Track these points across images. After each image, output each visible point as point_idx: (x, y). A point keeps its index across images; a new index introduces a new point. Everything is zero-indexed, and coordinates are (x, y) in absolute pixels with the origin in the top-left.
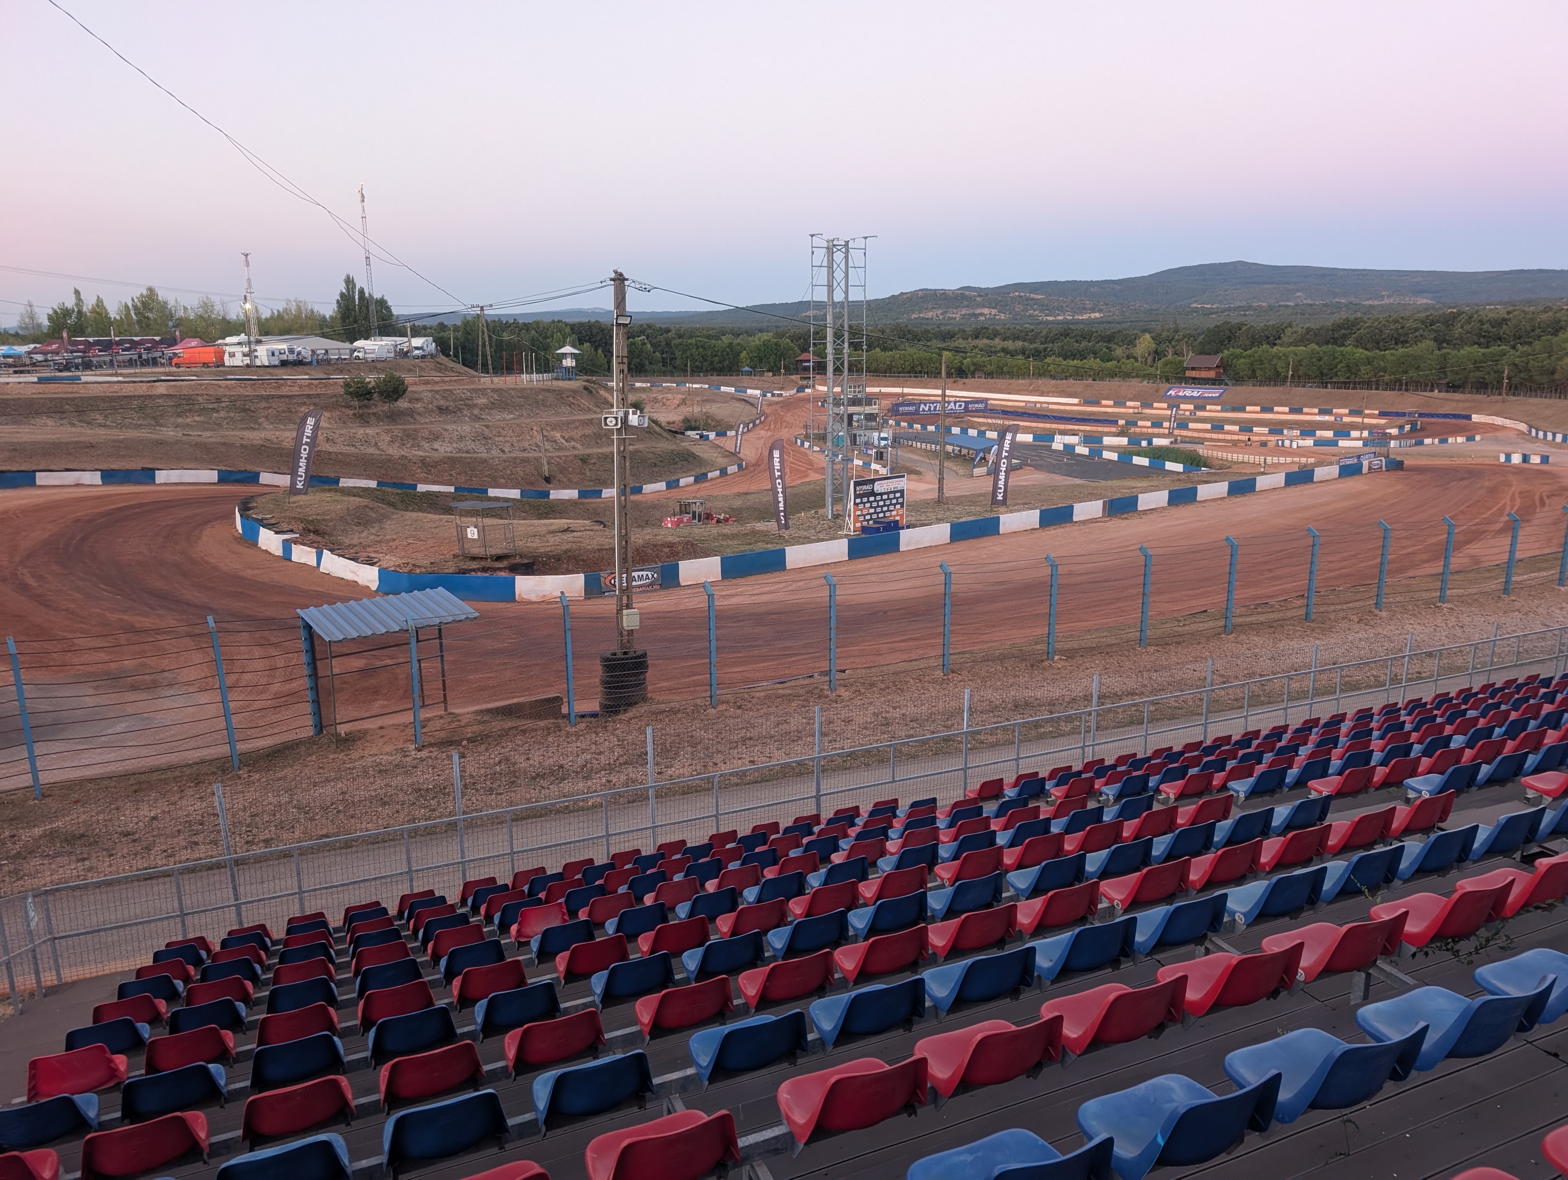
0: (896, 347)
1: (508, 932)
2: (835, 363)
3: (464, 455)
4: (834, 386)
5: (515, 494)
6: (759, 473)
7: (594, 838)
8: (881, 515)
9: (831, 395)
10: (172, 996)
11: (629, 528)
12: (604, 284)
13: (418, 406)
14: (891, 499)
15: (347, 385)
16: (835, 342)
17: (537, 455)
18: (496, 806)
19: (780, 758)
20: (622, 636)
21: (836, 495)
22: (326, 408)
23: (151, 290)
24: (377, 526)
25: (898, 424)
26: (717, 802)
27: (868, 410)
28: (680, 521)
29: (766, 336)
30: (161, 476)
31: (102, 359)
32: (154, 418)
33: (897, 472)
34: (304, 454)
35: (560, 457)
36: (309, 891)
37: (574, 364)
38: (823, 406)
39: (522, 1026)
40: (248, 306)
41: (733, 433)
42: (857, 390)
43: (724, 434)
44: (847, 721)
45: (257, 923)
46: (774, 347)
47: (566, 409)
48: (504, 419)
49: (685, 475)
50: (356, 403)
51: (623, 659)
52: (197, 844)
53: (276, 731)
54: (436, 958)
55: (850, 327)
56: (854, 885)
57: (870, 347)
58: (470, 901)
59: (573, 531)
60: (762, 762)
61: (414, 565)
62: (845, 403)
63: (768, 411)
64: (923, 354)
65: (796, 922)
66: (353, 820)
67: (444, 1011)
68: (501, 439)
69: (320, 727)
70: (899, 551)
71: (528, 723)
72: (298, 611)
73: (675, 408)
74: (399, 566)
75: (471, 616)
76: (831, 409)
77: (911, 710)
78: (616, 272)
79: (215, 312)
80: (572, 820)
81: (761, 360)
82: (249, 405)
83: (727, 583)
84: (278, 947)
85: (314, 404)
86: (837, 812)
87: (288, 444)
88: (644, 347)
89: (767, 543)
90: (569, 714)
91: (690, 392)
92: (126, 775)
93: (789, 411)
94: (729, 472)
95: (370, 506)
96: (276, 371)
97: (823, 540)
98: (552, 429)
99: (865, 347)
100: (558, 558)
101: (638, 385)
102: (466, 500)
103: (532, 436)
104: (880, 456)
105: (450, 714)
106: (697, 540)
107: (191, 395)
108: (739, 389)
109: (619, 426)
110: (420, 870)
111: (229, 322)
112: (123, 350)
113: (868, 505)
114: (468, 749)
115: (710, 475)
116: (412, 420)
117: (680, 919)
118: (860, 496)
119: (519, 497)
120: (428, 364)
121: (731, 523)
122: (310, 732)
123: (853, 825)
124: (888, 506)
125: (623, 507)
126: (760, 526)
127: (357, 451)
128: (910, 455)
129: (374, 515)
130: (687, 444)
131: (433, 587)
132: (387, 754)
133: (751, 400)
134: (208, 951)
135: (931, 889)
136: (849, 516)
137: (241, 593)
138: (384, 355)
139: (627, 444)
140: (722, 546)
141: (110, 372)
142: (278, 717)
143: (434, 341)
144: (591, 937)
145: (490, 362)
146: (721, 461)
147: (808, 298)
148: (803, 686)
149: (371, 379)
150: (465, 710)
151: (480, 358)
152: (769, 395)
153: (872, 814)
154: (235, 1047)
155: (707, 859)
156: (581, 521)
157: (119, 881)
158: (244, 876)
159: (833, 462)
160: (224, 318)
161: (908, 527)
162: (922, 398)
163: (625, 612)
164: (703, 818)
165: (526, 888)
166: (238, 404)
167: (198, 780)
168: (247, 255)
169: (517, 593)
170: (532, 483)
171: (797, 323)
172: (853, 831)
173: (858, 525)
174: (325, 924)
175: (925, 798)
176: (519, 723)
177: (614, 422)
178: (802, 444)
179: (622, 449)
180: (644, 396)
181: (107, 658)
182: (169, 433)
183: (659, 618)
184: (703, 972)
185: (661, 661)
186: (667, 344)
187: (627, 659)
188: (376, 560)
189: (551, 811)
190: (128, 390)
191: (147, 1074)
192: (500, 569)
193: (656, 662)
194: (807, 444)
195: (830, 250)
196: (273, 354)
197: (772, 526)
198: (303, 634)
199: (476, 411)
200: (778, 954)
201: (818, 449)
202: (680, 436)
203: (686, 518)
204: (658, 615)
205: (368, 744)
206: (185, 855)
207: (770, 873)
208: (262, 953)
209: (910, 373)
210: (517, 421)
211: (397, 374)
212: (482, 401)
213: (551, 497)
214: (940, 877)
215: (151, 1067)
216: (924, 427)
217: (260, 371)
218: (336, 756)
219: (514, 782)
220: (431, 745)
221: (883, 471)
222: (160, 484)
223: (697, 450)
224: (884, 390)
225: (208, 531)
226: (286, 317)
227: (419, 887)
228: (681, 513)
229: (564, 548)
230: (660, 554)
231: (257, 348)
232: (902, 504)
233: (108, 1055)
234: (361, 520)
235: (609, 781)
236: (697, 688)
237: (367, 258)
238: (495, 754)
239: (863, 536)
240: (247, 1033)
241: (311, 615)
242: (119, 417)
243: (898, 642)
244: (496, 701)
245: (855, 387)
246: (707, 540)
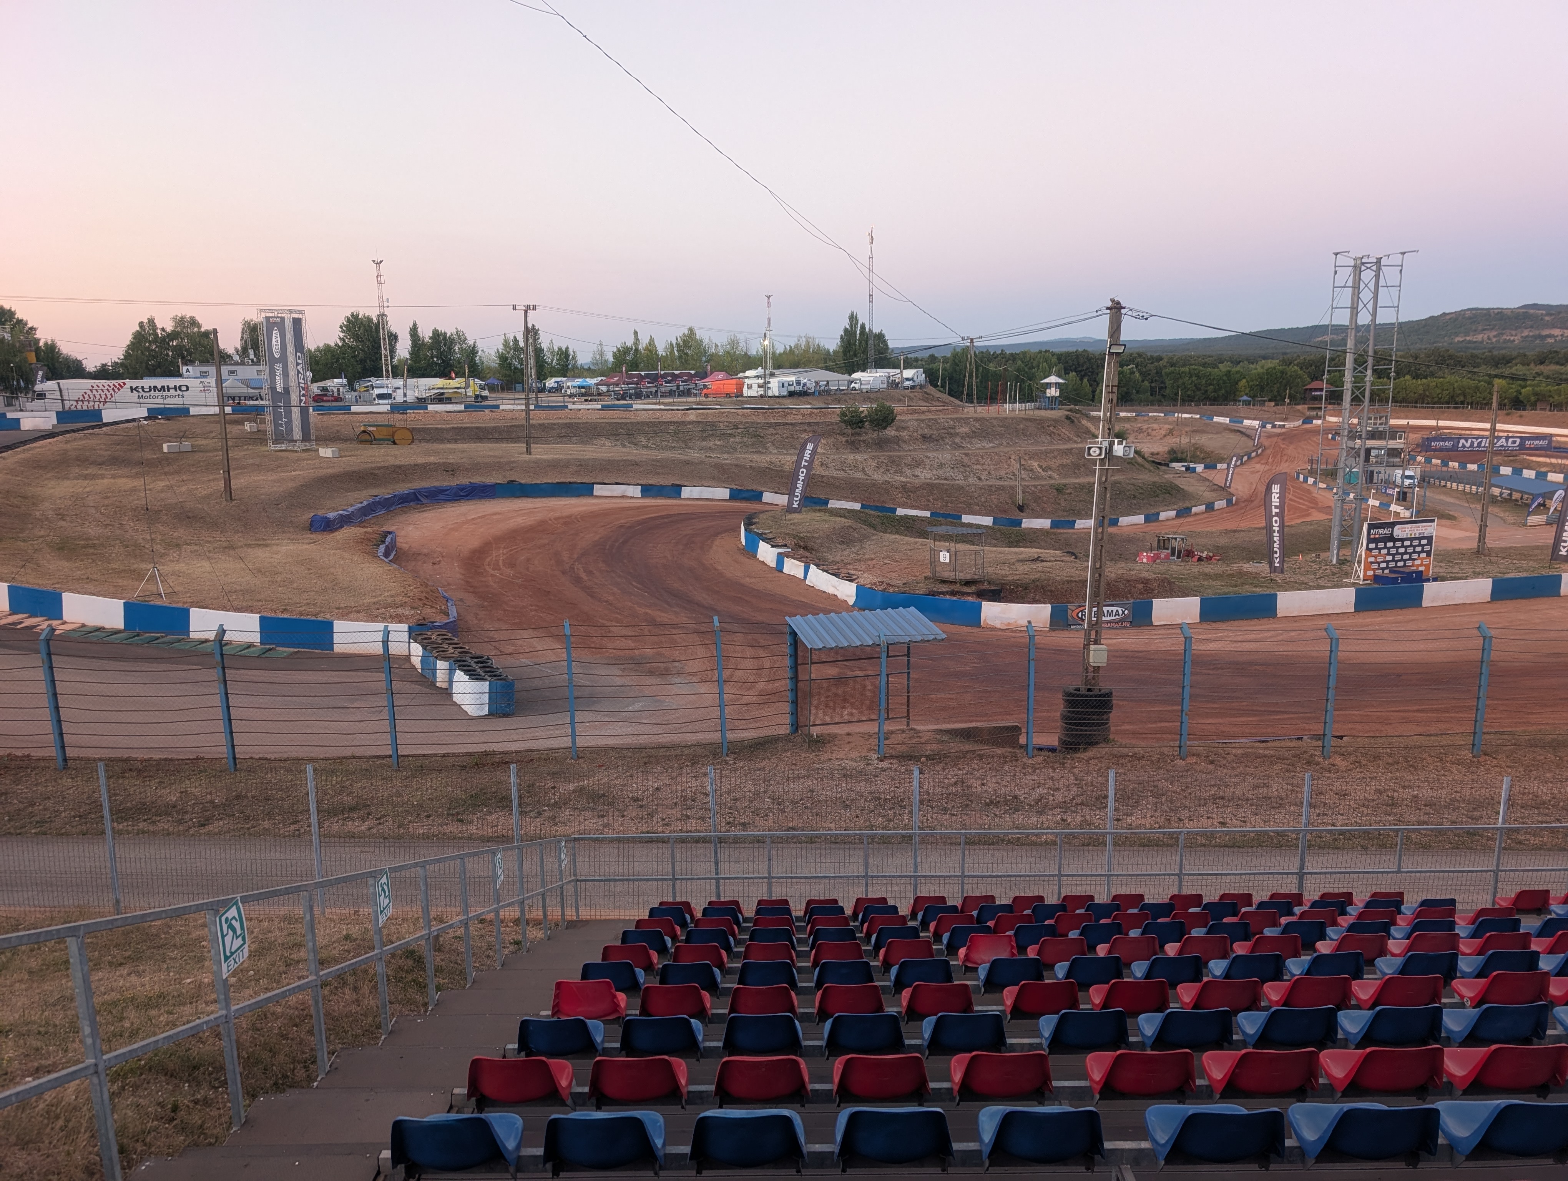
0: (1432, 375)
1: (956, 954)
2: (1353, 393)
3: (942, 482)
4: (1350, 417)
5: (988, 521)
6: (1252, 509)
7: (1046, 875)
8: (1401, 564)
9: (1346, 426)
10: (662, 950)
11: (1103, 561)
12: (1099, 313)
13: (904, 433)
14: (1415, 547)
15: (843, 414)
16: (1355, 369)
17: (1013, 483)
18: (949, 827)
19: (1256, 824)
20: (1087, 672)
21: (1344, 538)
22: (822, 435)
23: (691, 330)
24: (858, 545)
25: (1428, 461)
26: (1181, 860)
27: (1392, 444)
28: (1157, 557)
29: (1269, 364)
30: (686, 492)
31: (650, 390)
32: (685, 442)
33: (1424, 515)
34: (802, 477)
35: (1034, 486)
36: (778, 878)
37: (1058, 394)
38: (1333, 439)
39: (970, 1051)
40: (766, 342)
41: (1225, 466)
42: (1378, 422)
43: (1214, 467)
44: (1343, 795)
45: (731, 899)
46: (1279, 375)
47: (1046, 439)
48: (984, 448)
49: (1166, 508)
50: (849, 431)
51: (1087, 696)
52: (688, 817)
53: (758, 725)
54: (887, 965)
55: (1375, 352)
56: (1346, 983)
57: (1398, 374)
58: (920, 916)
59: (1043, 561)
60: (1234, 826)
61: (888, 584)
62: (1363, 436)
63: (1266, 443)
64: (1466, 382)
65: (1273, 1009)
66: (818, 818)
67: (894, 1020)
68: (979, 467)
69: (796, 726)
70: (1421, 606)
71: (986, 749)
72: (787, 618)
73: (1161, 439)
74: (875, 584)
75: (939, 637)
76: (1344, 442)
77: (1426, 792)
78: (1112, 301)
79: (740, 348)
80: (1024, 853)
81: (1262, 389)
82: (761, 432)
83: (1205, 626)
84: (748, 925)
85: (813, 431)
86: (1323, 896)
87: (788, 467)
88: (1132, 376)
89: (1255, 587)
90: (1027, 745)
91: (1178, 422)
92: (640, 748)
93: (1291, 443)
94: (1216, 507)
95: (854, 527)
96: (785, 401)
97: (1324, 587)
98: (1030, 459)
99: (1393, 374)
100: (1026, 587)
101: (1122, 414)
102: (941, 525)
103: (1009, 465)
104: (1403, 497)
105: (912, 729)
106: (1175, 578)
107: (715, 422)
108: (1235, 419)
109: (1103, 457)
110: (875, 877)
111: (750, 357)
112: (666, 382)
113: (1384, 551)
114: (926, 766)
115: (1194, 510)
116: (897, 447)
117: (1135, 978)
118: (1376, 541)
119: (991, 524)
120: (916, 394)
121: (1215, 562)
122: (786, 730)
123: (1344, 913)
124: (1410, 554)
125: (1099, 541)
126: (1249, 567)
127: (846, 475)
128: (1443, 497)
129: (856, 535)
130: (1171, 476)
131: (906, 606)
132: (852, 760)
133: (1248, 432)
134: (692, 916)
135: (1446, 1005)
136: (1359, 562)
137: (740, 598)
138: (878, 386)
139: (1109, 475)
140: (1202, 586)
141: (655, 401)
142: (763, 713)
143: (924, 372)
144: (1040, 977)
145: (975, 392)
146: (1209, 495)
147: (1325, 322)
148: (1289, 749)
149: (864, 408)
150: (926, 727)
151: (966, 388)
152: (1269, 426)
153: (1368, 905)
154: (711, 1008)
155: (1167, 920)
156: (1052, 552)
157: (627, 840)
158: (725, 853)
159: (1343, 501)
160: (746, 354)
161: (1435, 580)
162: (1463, 432)
163: (1092, 647)
164: (1164, 875)
165: (975, 913)
166: (751, 430)
167: (694, 761)
168: (769, 297)
169: (983, 618)
170: (1005, 511)
171: (1308, 349)
172: (1344, 920)
173: (1370, 573)
174: (788, 911)
175: (1438, 897)
176: (976, 747)
177: (1098, 452)
178: (1305, 480)
179: (1104, 479)
180: (1127, 426)
181: (633, 645)
182: (695, 455)
183: (1127, 657)
184: (1161, 1040)
185: (1125, 703)
186: (1157, 373)
187: (1091, 696)
188: (854, 577)
189: (1003, 840)
190: (667, 417)
191: (640, 1015)
192: (968, 594)
193: (1121, 703)
194: (1311, 481)
195: (1358, 268)
196: (783, 386)
197: (1263, 568)
198: (788, 639)
199: (957, 440)
200: (1248, 1040)
201: (1325, 486)
202: (1164, 468)
203: (1164, 553)
204: (1126, 654)
205: (836, 748)
206: (679, 825)
207: (1240, 949)
208: (735, 927)
209: (1448, 403)
210: (996, 450)
211: (888, 404)
212: (964, 430)
213: (1023, 526)
214: (1459, 994)
215: (644, 1011)
216: (1463, 465)
217: (772, 401)
218: (808, 755)
219: (967, 805)
220: (892, 757)
221: (1406, 514)
222: (685, 499)
223: (1181, 483)
224: (1413, 422)
225: (718, 542)
226: (796, 352)
227: (873, 894)
228: (1159, 548)
229: (1032, 577)
230: (1133, 590)
231: (771, 380)
232: (1429, 554)
233: (613, 991)
234: (845, 539)
235: (1063, 820)
236: (1164, 736)
237: (871, 295)
238: (951, 775)
239: (1376, 586)
240: (721, 998)
241: (797, 622)
242: (658, 439)
243: (1414, 711)
244: (956, 722)
245: (1376, 418)
246: (1186, 579)
